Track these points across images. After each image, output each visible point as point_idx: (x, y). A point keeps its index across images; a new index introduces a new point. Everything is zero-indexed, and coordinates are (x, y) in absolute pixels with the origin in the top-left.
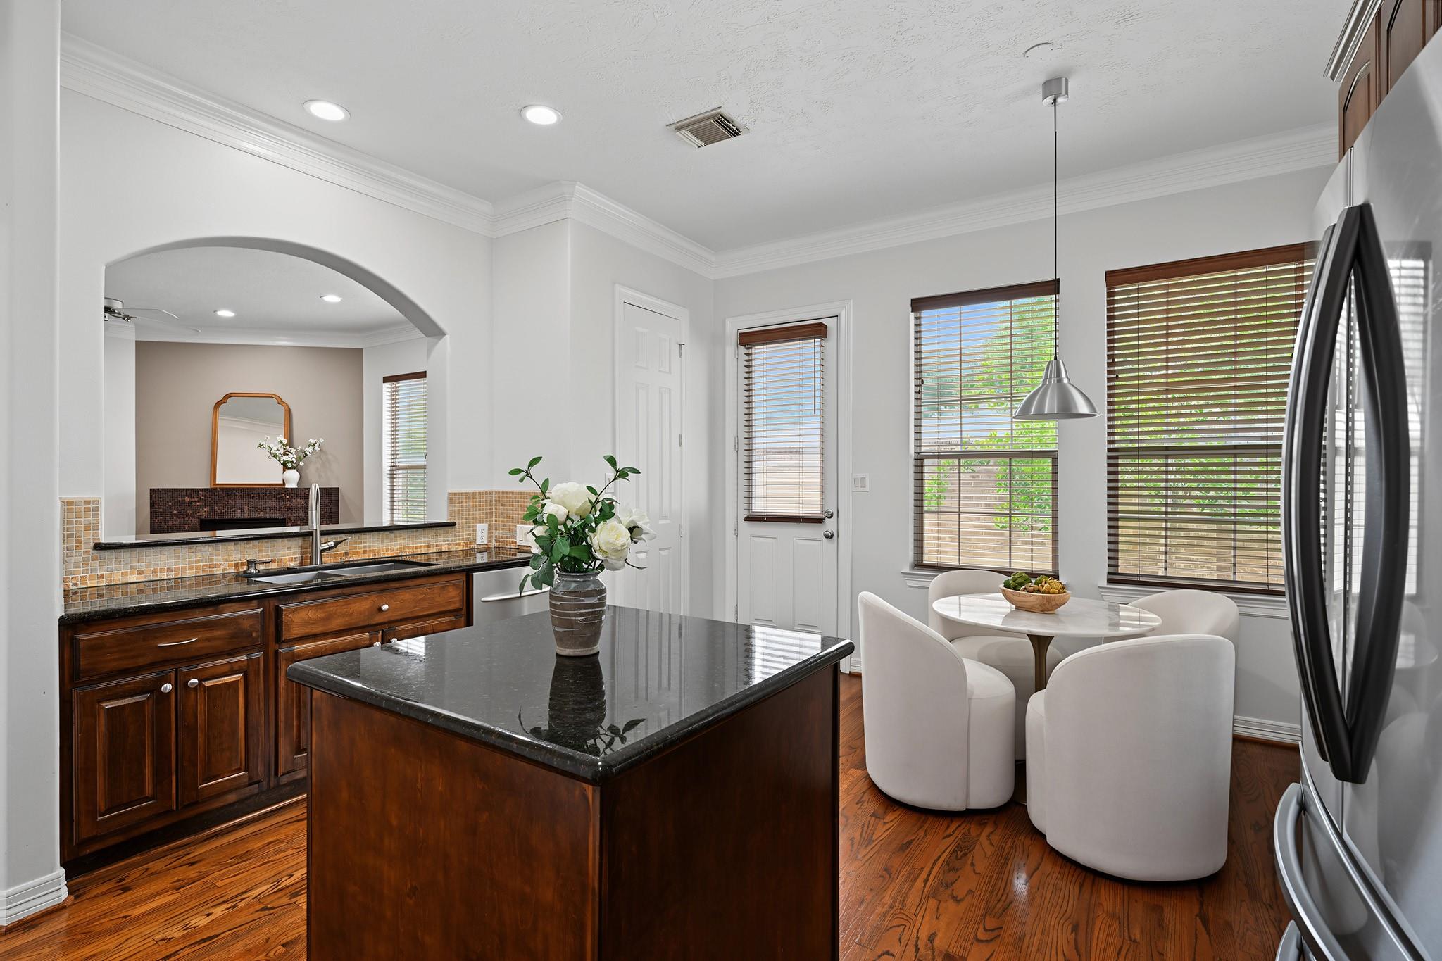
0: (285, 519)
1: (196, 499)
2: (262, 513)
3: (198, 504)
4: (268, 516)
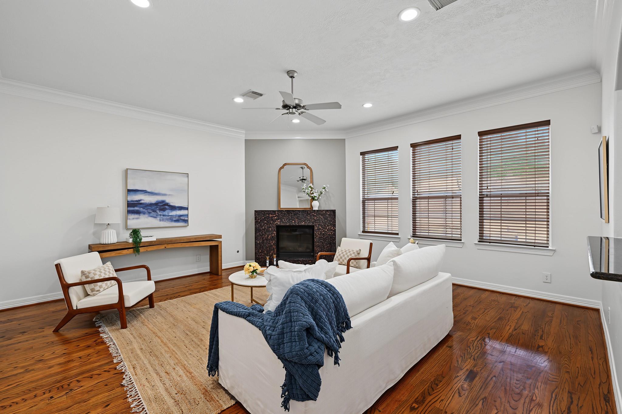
0: (314, 226)
1: (274, 216)
2: (304, 223)
3: (275, 218)
4: (306, 224)
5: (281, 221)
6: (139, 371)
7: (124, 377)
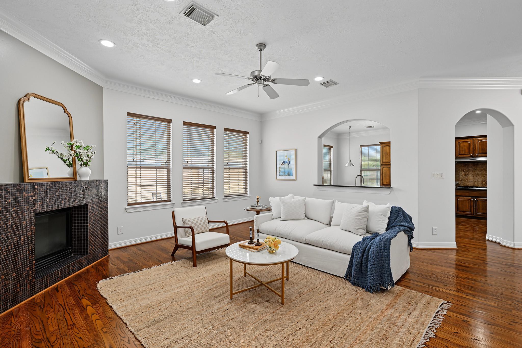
5: (45, 202)
6: (414, 333)
7: (428, 340)
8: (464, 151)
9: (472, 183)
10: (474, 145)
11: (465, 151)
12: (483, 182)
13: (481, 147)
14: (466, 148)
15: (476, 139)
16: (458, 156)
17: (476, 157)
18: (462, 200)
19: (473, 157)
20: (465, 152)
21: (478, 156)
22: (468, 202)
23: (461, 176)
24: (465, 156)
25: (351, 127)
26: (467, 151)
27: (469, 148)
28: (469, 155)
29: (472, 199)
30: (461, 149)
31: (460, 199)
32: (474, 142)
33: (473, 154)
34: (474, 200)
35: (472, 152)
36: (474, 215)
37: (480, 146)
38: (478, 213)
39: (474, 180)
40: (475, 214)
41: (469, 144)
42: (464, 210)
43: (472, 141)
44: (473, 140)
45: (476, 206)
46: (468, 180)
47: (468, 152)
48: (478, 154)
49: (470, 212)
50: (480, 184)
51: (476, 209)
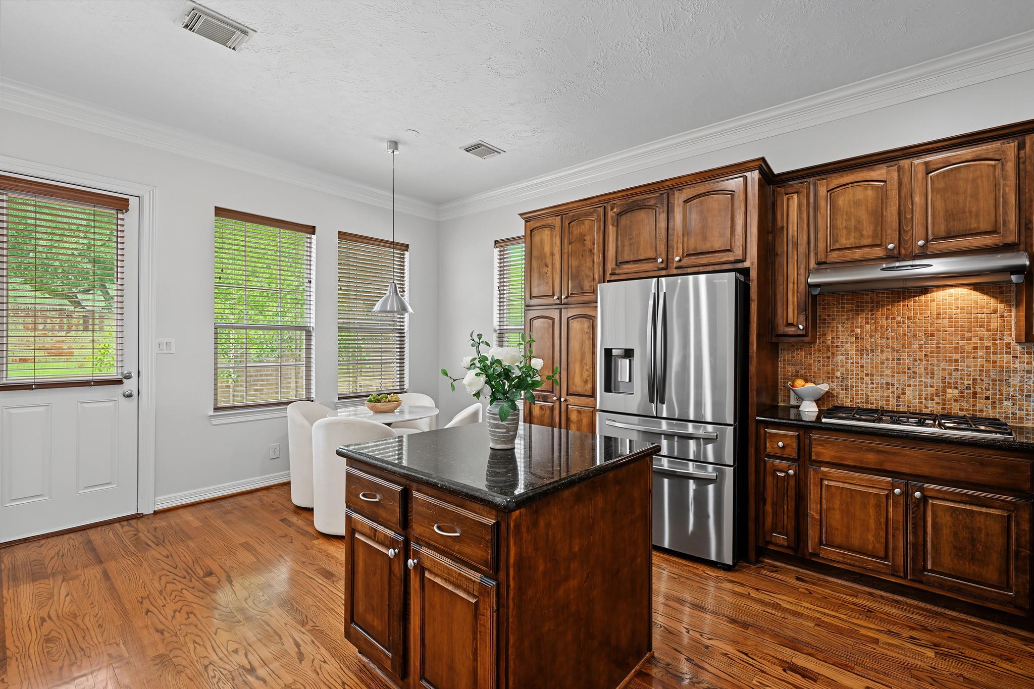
8: (856, 229)
9: (893, 393)
10: (905, 197)
11: (858, 229)
12: (949, 391)
13: (940, 205)
14: (864, 215)
15: (916, 161)
16: (826, 256)
17: (915, 258)
18: (846, 486)
19: (898, 261)
20: (862, 236)
21: (924, 254)
22: (872, 501)
23: (840, 358)
24: (858, 254)
25: (400, 147)
26: (868, 230)
27: (878, 216)
28: (879, 252)
29: (897, 491)
30: (841, 223)
31: (832, 483)
32: (906, 180)
33: (900, 243)
34: (907, 494)
35: (895, 235)
36: (905, 577)
37: (939, 196)
38: (931, 571)
39: (904, 378)
40: (913, 574)
41: (882, 196)
42: (856, 541)
43: (895, 175)
44: (900, 169)
45: (921, 533)
46: (872, 375)
47: (874, 236)
48: (927, 240)
49: (886, 558)
50: (932, 400)
51: (921, 548)
